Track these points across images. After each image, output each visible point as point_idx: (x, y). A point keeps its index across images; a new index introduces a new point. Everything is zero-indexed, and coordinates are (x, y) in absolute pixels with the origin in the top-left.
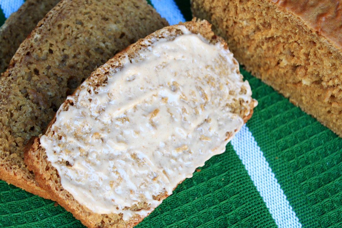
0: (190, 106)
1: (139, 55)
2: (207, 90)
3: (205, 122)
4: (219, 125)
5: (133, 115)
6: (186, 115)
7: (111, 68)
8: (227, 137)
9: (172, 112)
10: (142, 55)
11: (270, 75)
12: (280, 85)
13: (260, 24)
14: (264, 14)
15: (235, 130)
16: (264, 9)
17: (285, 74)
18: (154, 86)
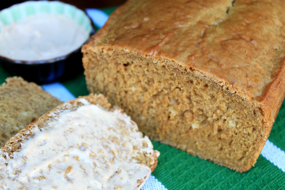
0: (100, 161)
1: (47, 124)
3: (117, 174)
4: (130, 175)
5: (48, 174)
6: (97, 169)
7: (23, 137)
8: (138, 184)
9: (85, 168)
10: (50, 124)
11: (166, 132)
12: (176, 139)
13: (145, 84)
14: (146, 72)
15: (145, 178)
16: (145, 68)
17: (177, 126)
18: (64, 148)
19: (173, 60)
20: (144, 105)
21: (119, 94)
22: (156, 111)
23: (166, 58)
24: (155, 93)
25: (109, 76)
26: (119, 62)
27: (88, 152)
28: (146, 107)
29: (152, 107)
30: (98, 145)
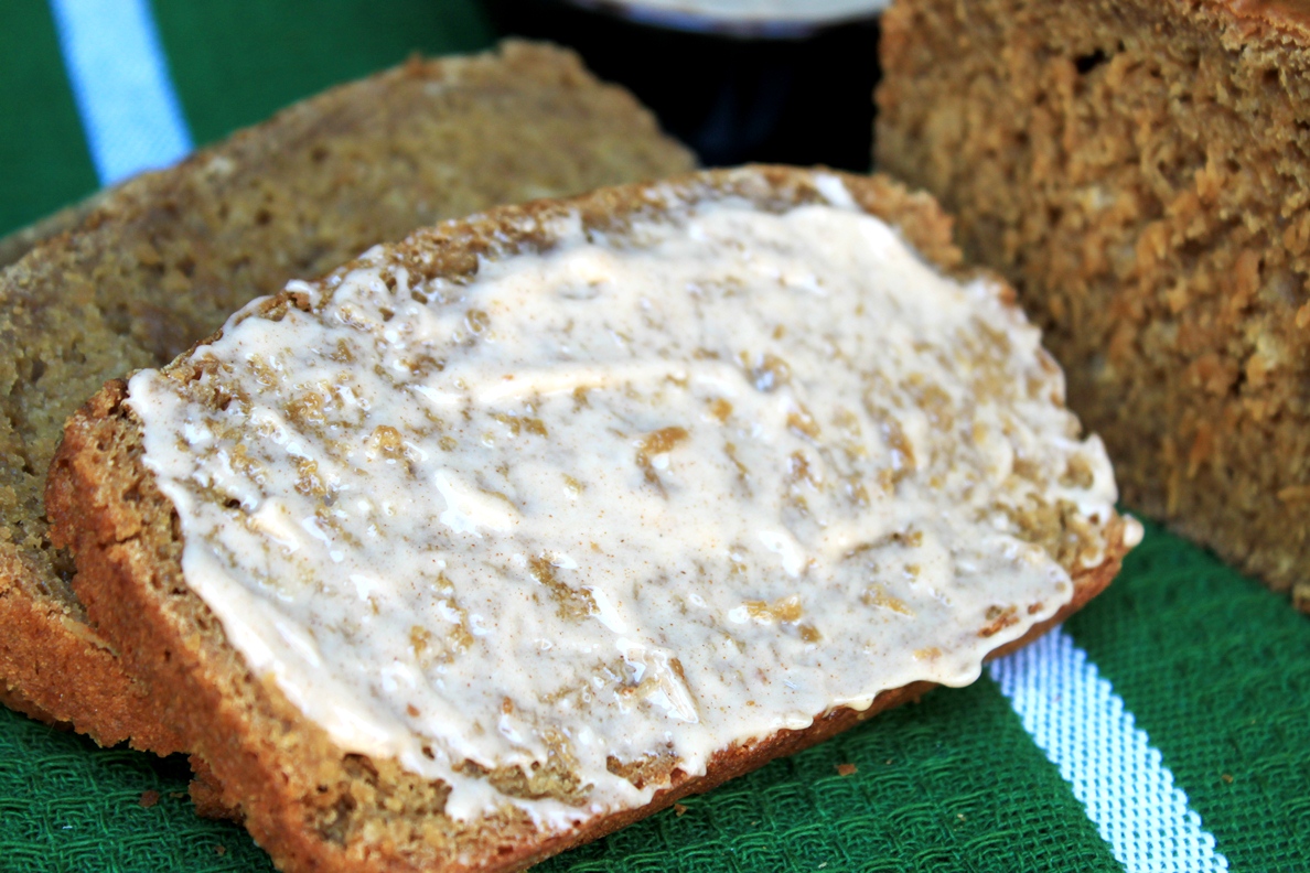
0: (831, 464)
1: (629, 225)
2: (914, 425)
3: (895, 545)
4: (958, 573)
5: (565, 421)
6: (803, 489)
7: (497, 233)
8: (989, 624)
9: (745, 462)
10: (642, 228)
11: (1205, 467)
13: (1157, 173)
14: (1177, 107)
15: (1032, 610)
16: (1175, 78)
17: (1269, 436)
18: (676, 345)
20: (1129, 294)
21: (1020, 225)
22: (1183, 336)
23: (1290, 24)
24: (1197, 229)
25: (989, 118)
26: (1057, 40)
27: (783, 404)
28: (1137, 310)
29: (1167, 315)
30: (842, 393)
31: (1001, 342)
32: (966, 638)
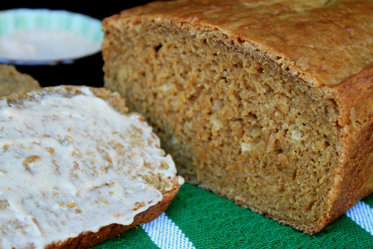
0: (86, 165)
1: (22, 102)
2: (112, 154)
3: (106, 186)
4: (126, 193)
5: (0, 155)
6: (78, 172)
8: (136, 207)
9: (58, 165)
10: (26, 103)
11: (205, 165)
12: (220, 177)
13: (180, 76)
14: (183, 56)
15: (149, 203)
16: (181, 47)
17: (221, 151)
18: (37, 134)
19: (216, 27)
20: (177, 115)
21: (146, 100)
22: (193, 125)
23: (207, 25)
24: (193, 91)
25: (134, 70)
26: (149, 43)
27: (71, 149)
28: (180, 120)
29: (190, 120)
30: (89, 146)
31: (140, 131)
32: (129, 211)
